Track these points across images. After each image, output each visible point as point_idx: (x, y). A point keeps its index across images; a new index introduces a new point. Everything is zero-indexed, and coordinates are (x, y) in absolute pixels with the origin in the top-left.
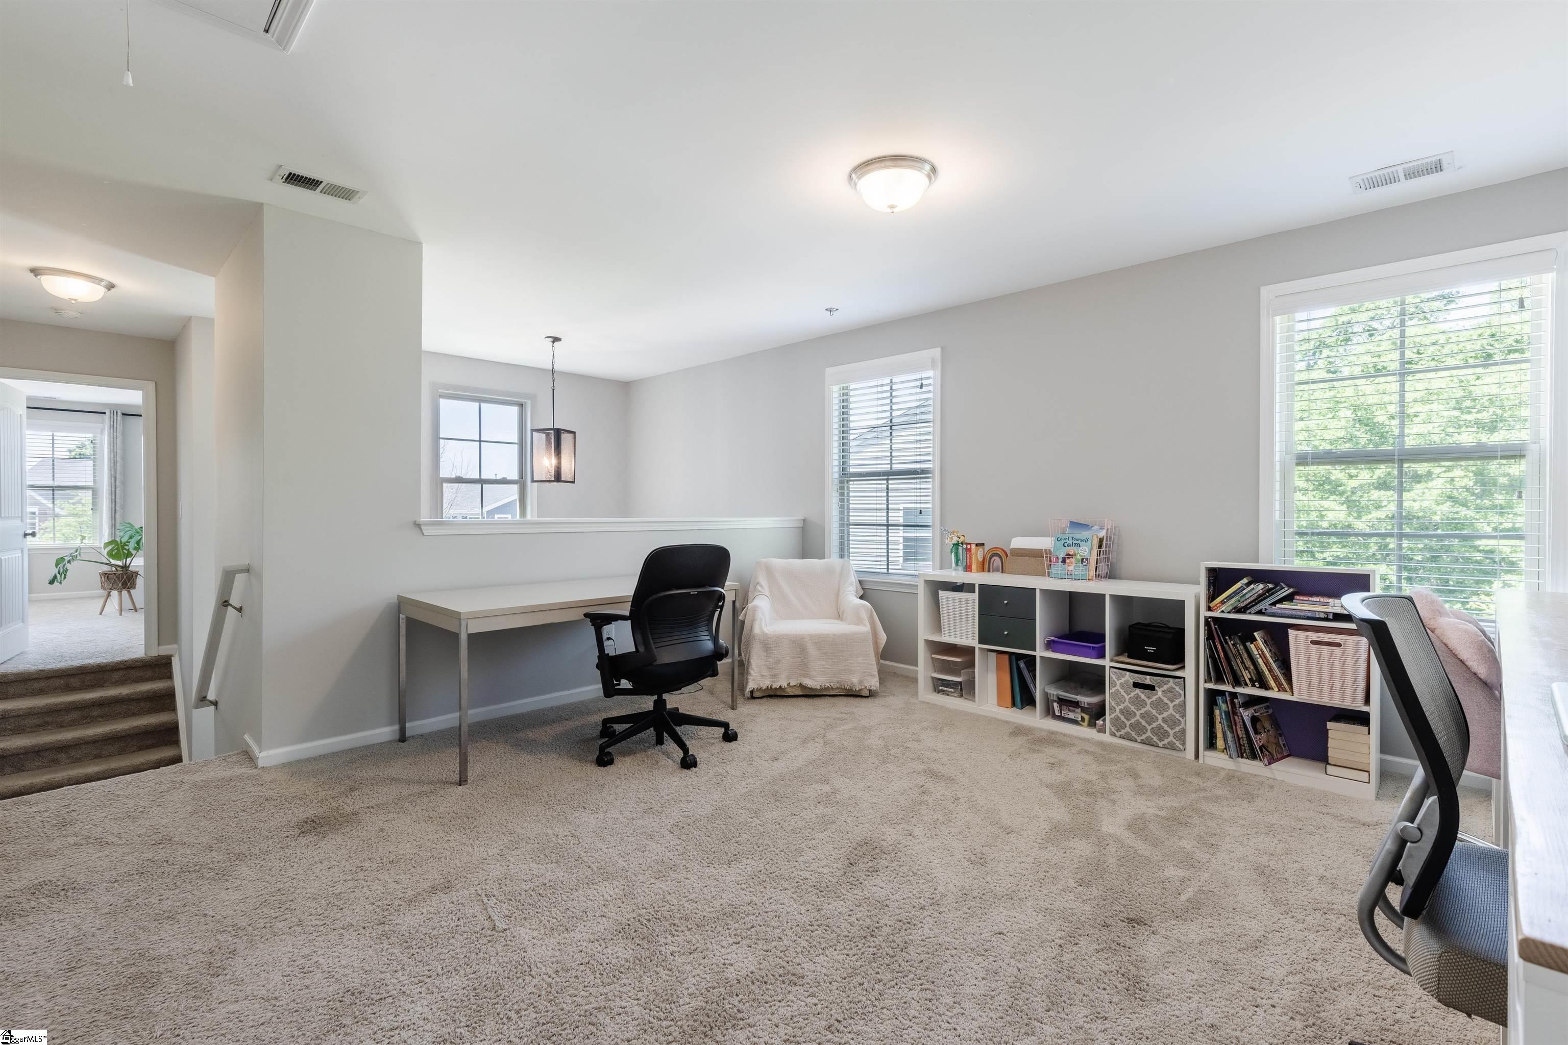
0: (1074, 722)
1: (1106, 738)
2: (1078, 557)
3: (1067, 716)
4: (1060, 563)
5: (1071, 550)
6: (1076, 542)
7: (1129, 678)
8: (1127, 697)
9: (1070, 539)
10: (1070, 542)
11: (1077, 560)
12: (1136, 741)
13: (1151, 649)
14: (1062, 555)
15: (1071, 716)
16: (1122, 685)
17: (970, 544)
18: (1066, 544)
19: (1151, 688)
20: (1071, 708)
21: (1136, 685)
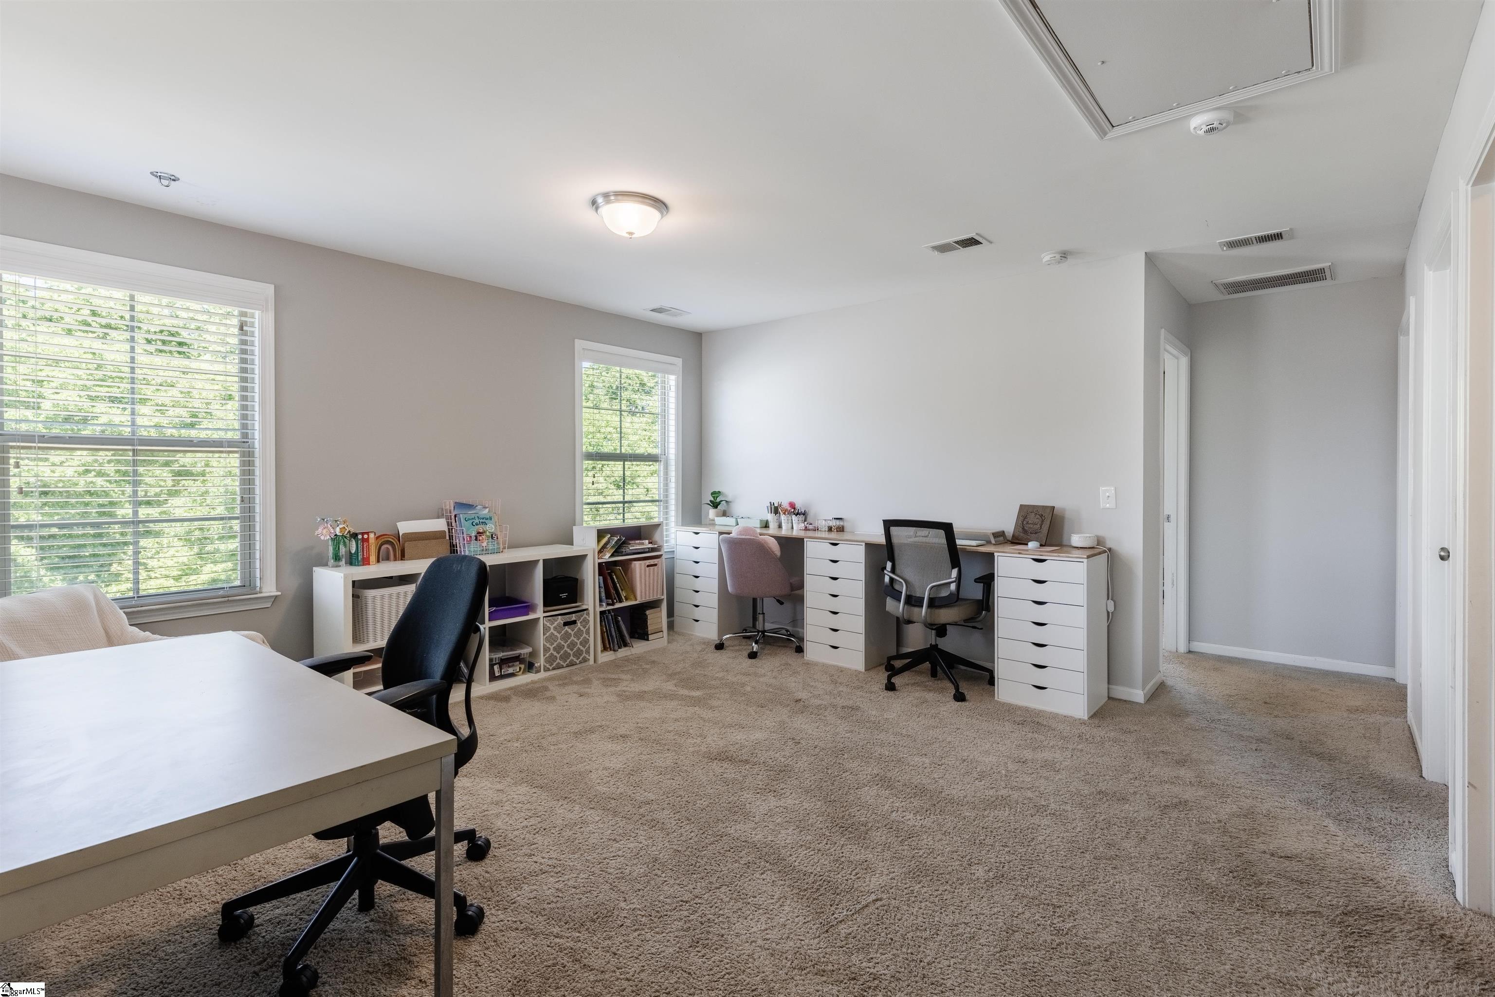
0: (512, 675)
1: (542, 675)
2: (488, 534)
3: (506, 673)
4: (473, 542)
5: (481, 528)
6: (481, 521)
7: (560, 620)
8: (559, 636)
9: (477, 518)
10: (477, 521)
11: (488, 537)
12: (563, 667)
13: (564, 595)
14: (473, 534)
15: (511, 670)
16: (555, 628)
17: (368, 533)
18: (474, 524)
19: (574, 622)
20: (510, 664)
21: (566, 624)
